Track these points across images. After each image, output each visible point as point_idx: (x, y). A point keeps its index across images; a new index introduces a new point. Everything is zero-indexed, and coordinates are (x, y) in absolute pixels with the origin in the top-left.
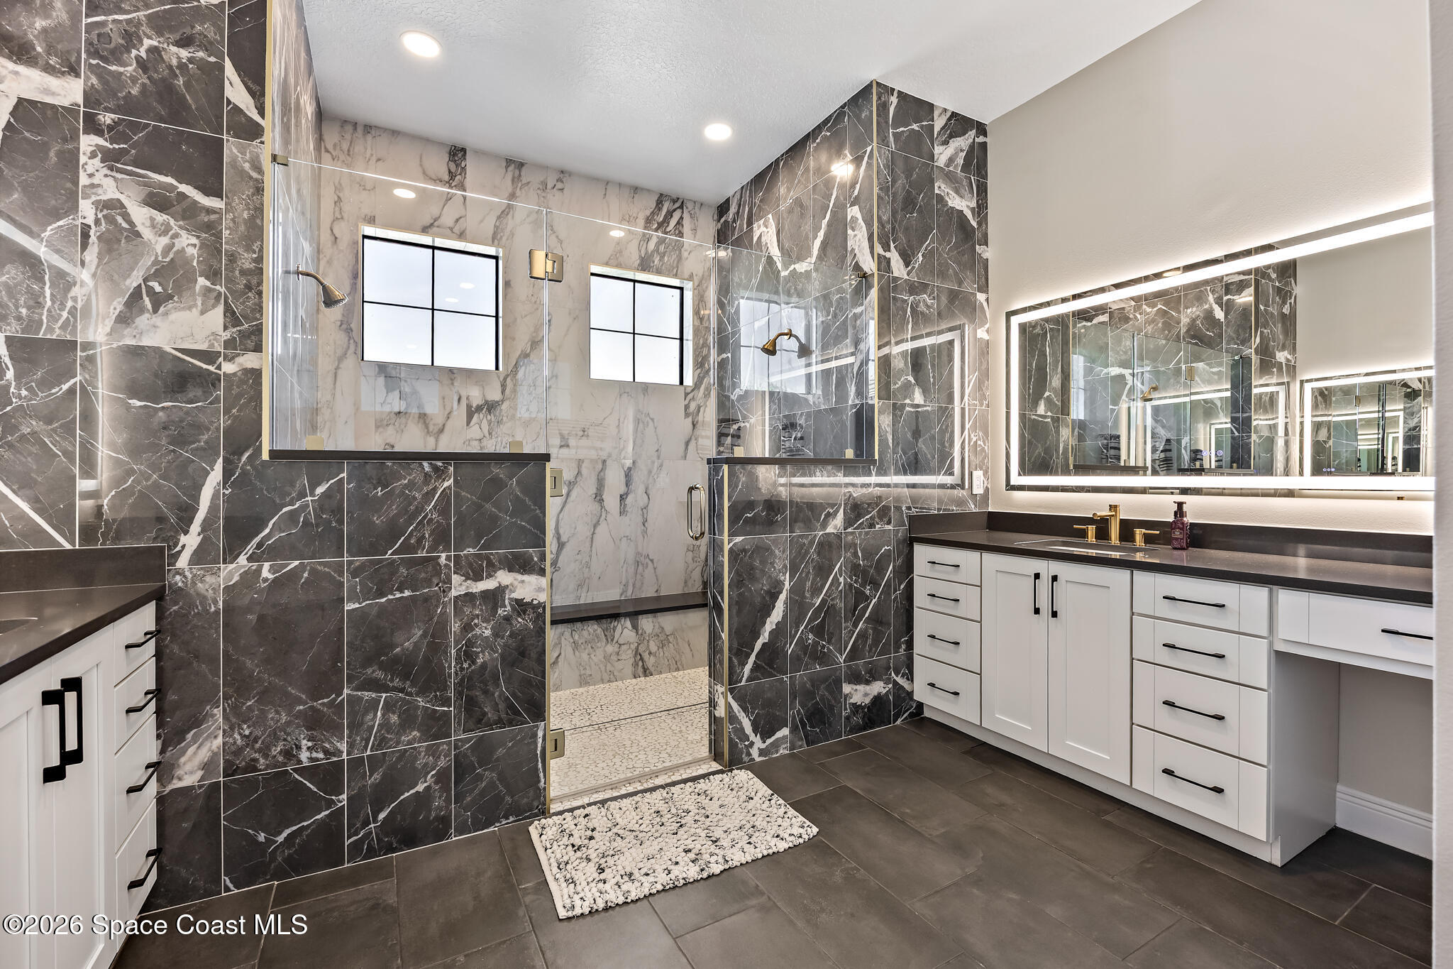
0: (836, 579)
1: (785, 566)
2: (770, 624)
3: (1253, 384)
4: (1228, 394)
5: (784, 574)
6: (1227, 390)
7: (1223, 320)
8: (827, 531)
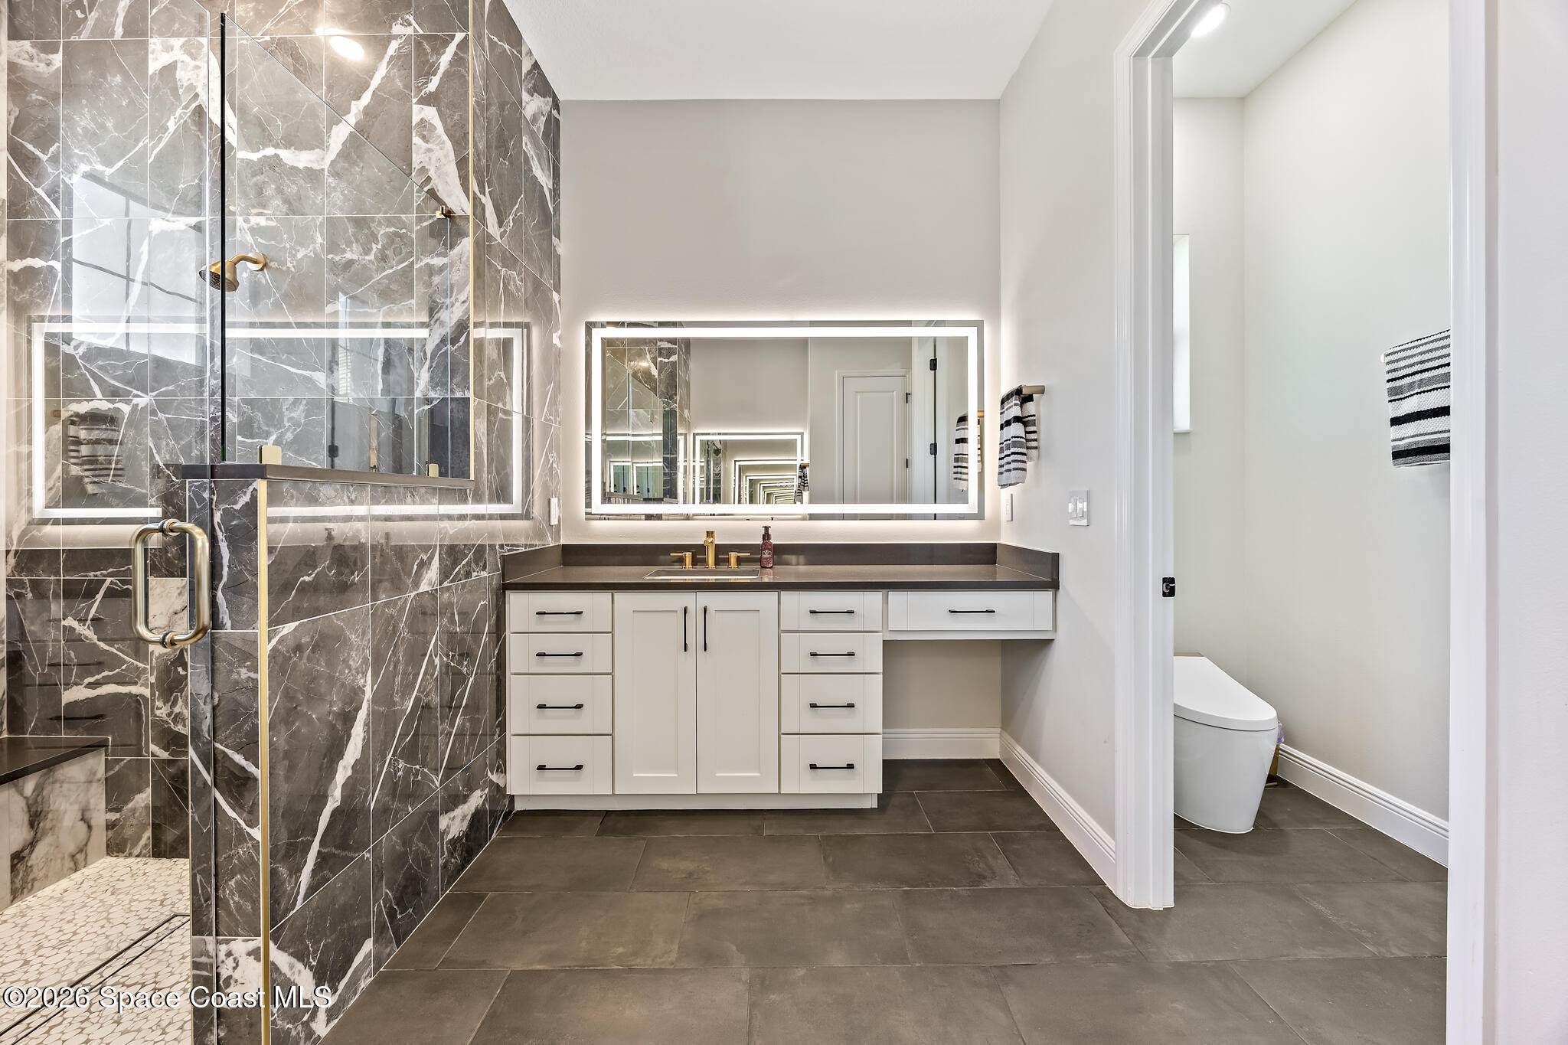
0: (431, 661)
1: (365, 661)
2: (343, 772)
3: (678, 432)
4: (660, 438)
5: (364, 674)
6: (660, 434)
7: (657, 377)
8: (421, 590)
